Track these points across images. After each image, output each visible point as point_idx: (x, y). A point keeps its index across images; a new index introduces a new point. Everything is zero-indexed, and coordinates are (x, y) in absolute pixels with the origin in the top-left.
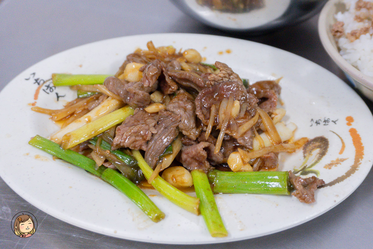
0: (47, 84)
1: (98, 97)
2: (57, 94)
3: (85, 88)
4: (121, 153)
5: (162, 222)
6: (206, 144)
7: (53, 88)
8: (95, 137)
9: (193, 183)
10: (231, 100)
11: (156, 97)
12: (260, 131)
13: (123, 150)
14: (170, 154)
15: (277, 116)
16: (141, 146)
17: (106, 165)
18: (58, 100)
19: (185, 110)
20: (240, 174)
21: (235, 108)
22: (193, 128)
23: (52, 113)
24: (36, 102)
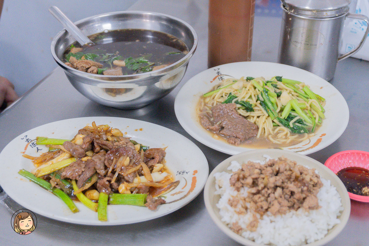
0: (33, 142)
1: (60, 151)
2: (37, 148)
3: (54, 147)
4: (65, 181)
5: (77, 214)
6: (108, 179)
7: (36, 145)
8: (54, 172)
9: (99, 198)
10: (125, 157)
11: (89, 153)
12: (141, 175)
13: (67, 179)
14: (90, 182)
15: (156, 168)
16: (76, 177)
17: (57, 186)
18: (37, 152)
19: (100, 160)
20: (123, 194)
21: (127, 161)
22: (102, 169)
23: (34, 159)
24: (25, 152)
